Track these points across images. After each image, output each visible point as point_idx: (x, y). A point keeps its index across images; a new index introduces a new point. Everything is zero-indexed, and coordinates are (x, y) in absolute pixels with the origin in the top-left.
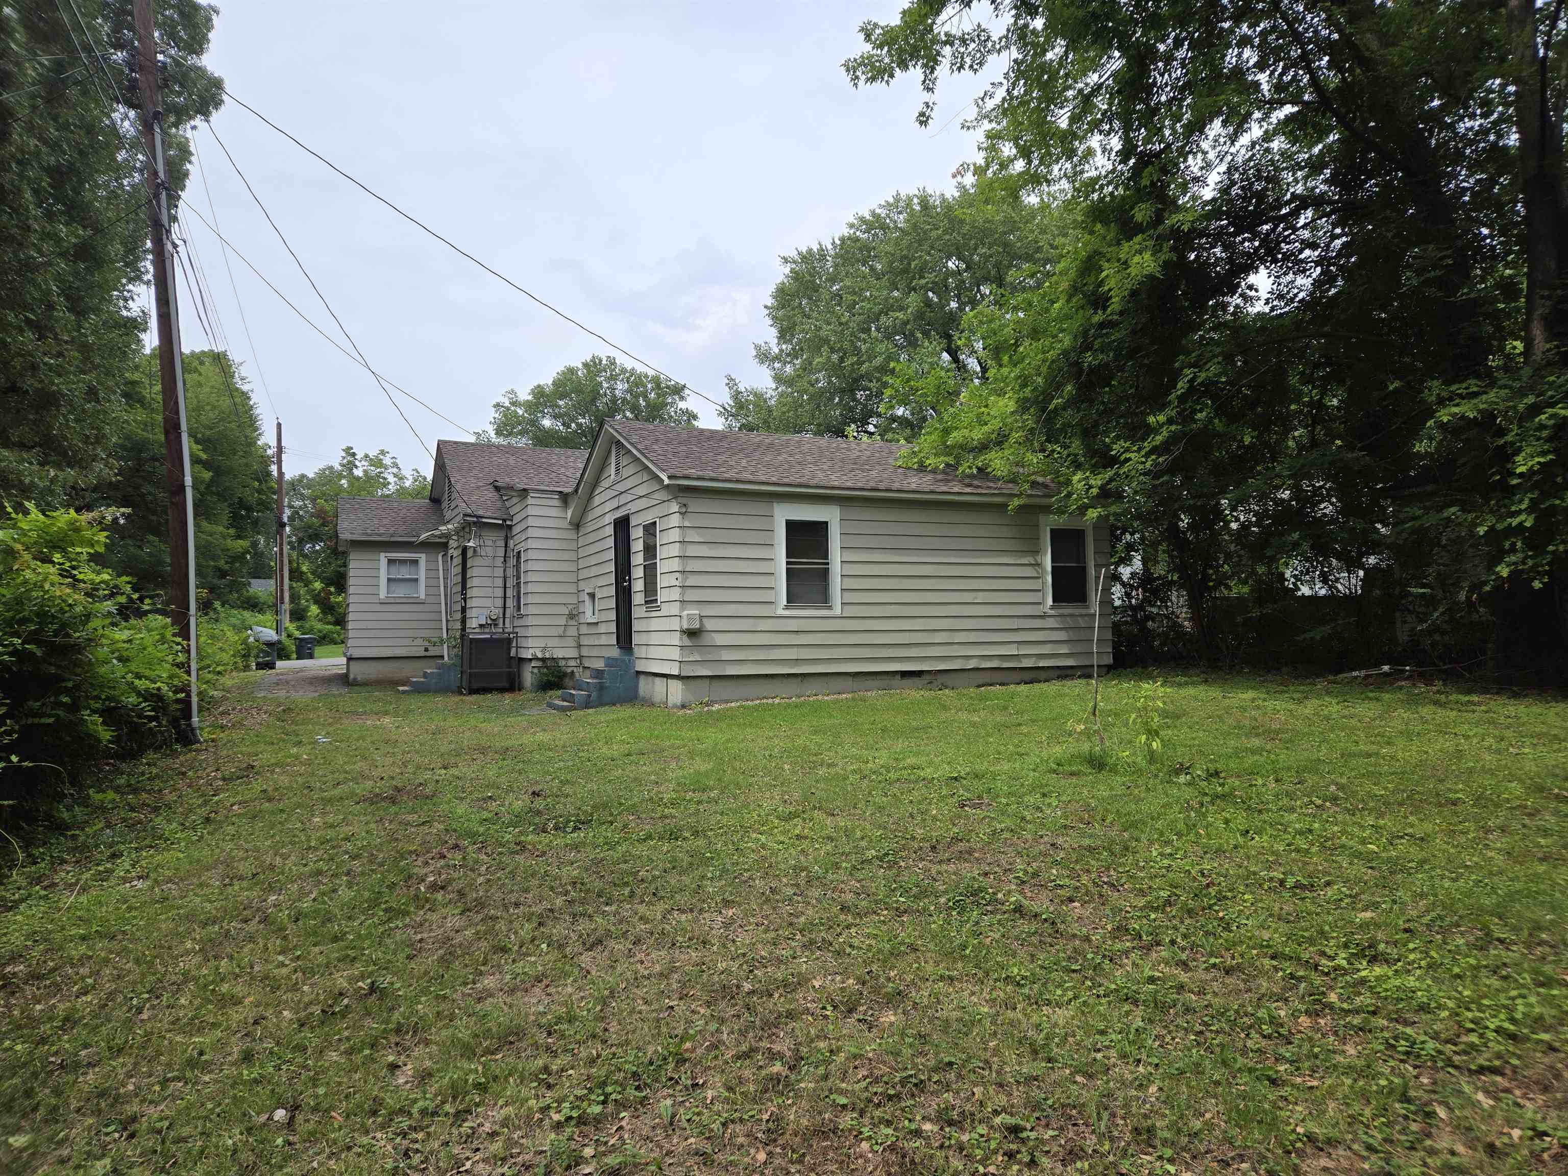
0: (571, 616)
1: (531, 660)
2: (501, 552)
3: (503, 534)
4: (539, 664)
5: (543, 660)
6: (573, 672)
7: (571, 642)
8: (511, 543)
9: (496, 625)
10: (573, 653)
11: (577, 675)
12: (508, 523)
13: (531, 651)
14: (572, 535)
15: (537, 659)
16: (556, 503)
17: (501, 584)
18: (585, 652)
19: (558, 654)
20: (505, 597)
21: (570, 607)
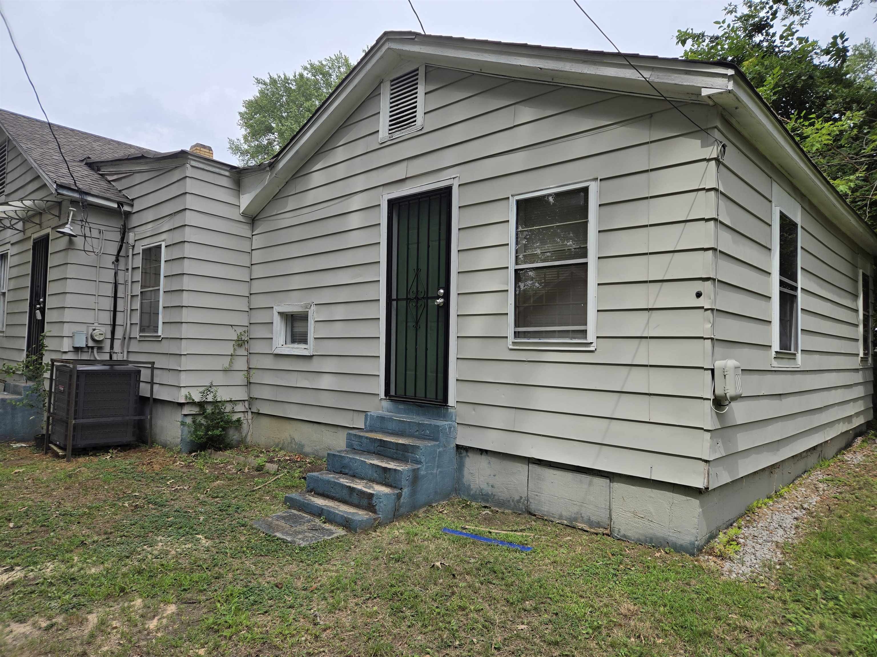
0: (240, 343)
1: (181, 405)
2: (113, 249)
3: (118, 224)
4: (195, 410)
5: (201, 405)
6: (239, 420)
7: (240, 378)
8: (131, 237)
9: (100, 349)
10: (240, 394)
11: (245, 426)
12: (126, 208)
13: (184, 392)
14: (245, 230)
15: (193, 403)
16: (225, 182)
17: (110, 292)
18: (257, 393)
19: (223, 395)
20: (115, 311)
21: (240, 330)
